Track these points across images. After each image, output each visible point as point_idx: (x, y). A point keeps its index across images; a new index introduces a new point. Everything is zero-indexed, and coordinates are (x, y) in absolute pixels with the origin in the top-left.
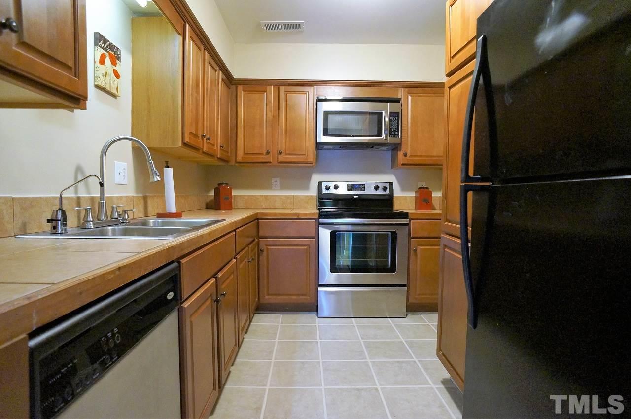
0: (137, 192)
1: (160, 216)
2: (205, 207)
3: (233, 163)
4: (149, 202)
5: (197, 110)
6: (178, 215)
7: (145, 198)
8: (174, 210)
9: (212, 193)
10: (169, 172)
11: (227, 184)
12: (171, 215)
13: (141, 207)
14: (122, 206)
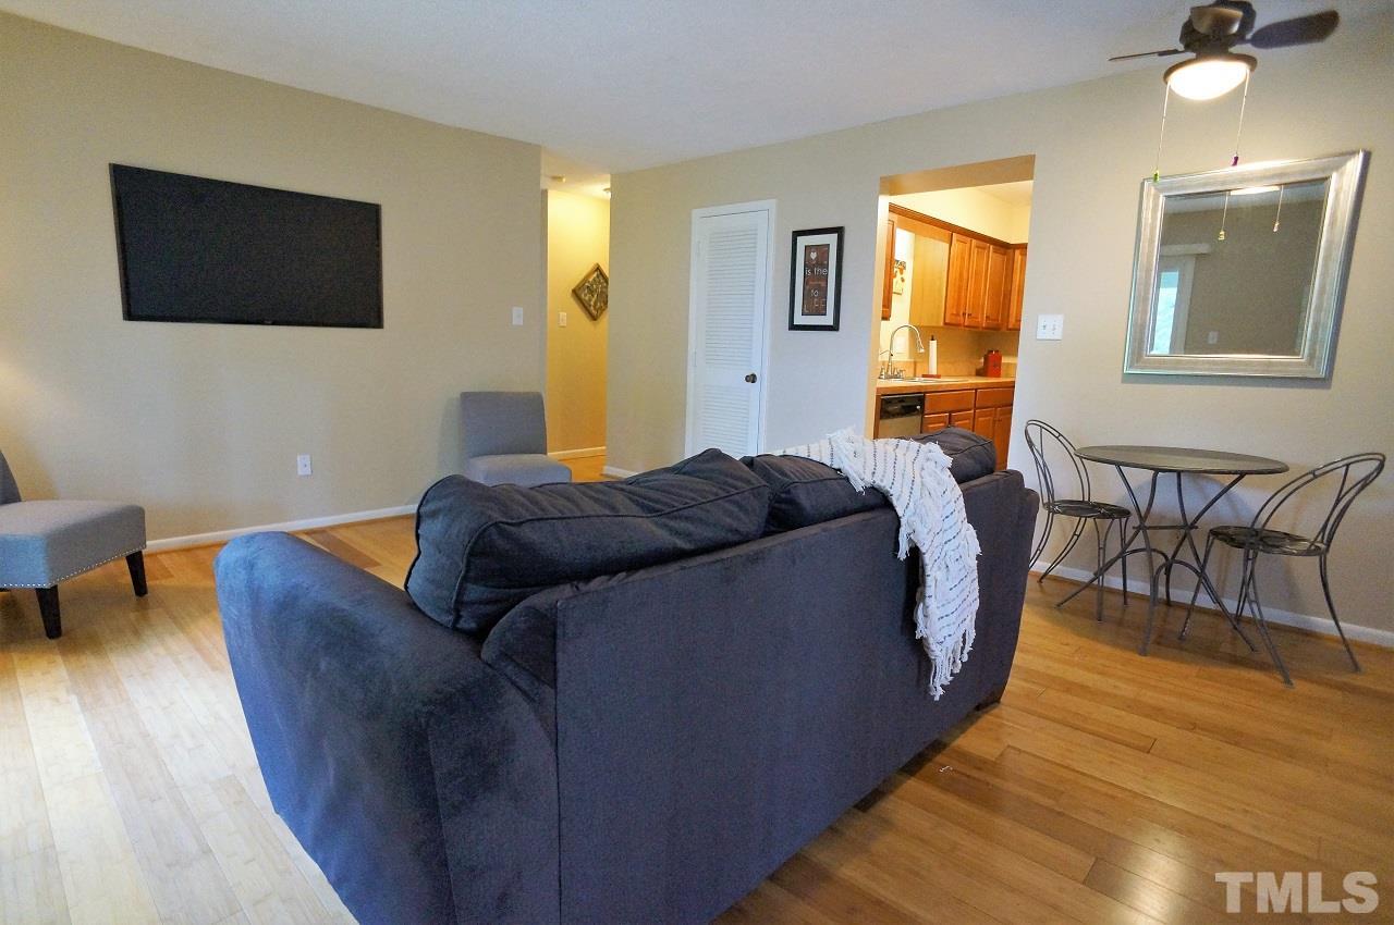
0: (910, 357)
1: (924, 376)
2: (974, 373)
3: (1004, 330)
4: (918, 365)
5: (960, 292)
6: (938, 376)
7: (915, 363)
8: (934, 372)
9: (982, 360)
10: (933, 344)
11: (997, 351)
12: (932, 376)
13: (912, 370)
14: (900, 368)
